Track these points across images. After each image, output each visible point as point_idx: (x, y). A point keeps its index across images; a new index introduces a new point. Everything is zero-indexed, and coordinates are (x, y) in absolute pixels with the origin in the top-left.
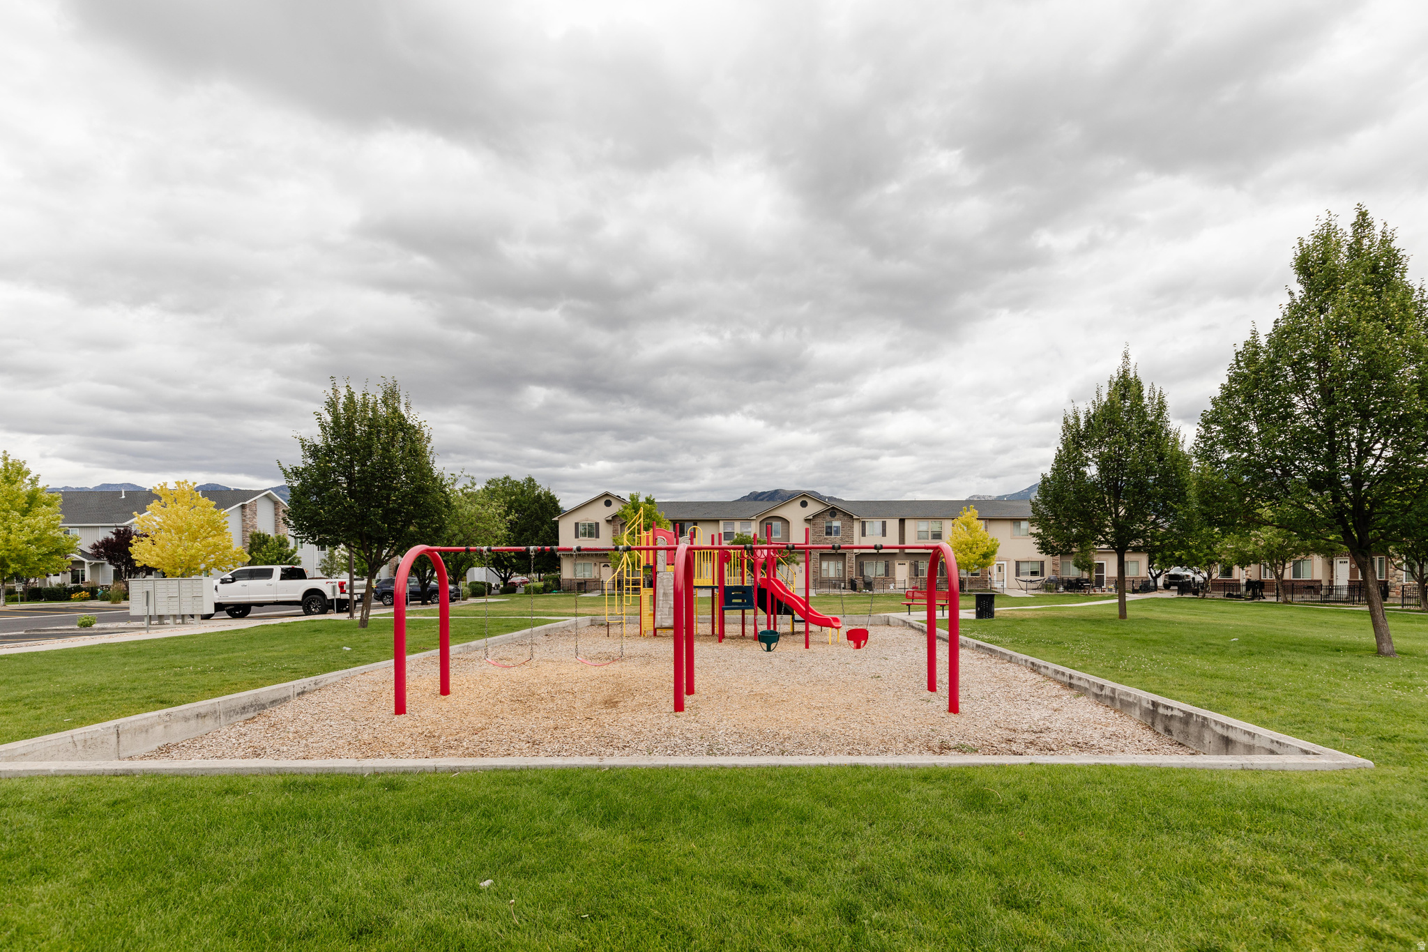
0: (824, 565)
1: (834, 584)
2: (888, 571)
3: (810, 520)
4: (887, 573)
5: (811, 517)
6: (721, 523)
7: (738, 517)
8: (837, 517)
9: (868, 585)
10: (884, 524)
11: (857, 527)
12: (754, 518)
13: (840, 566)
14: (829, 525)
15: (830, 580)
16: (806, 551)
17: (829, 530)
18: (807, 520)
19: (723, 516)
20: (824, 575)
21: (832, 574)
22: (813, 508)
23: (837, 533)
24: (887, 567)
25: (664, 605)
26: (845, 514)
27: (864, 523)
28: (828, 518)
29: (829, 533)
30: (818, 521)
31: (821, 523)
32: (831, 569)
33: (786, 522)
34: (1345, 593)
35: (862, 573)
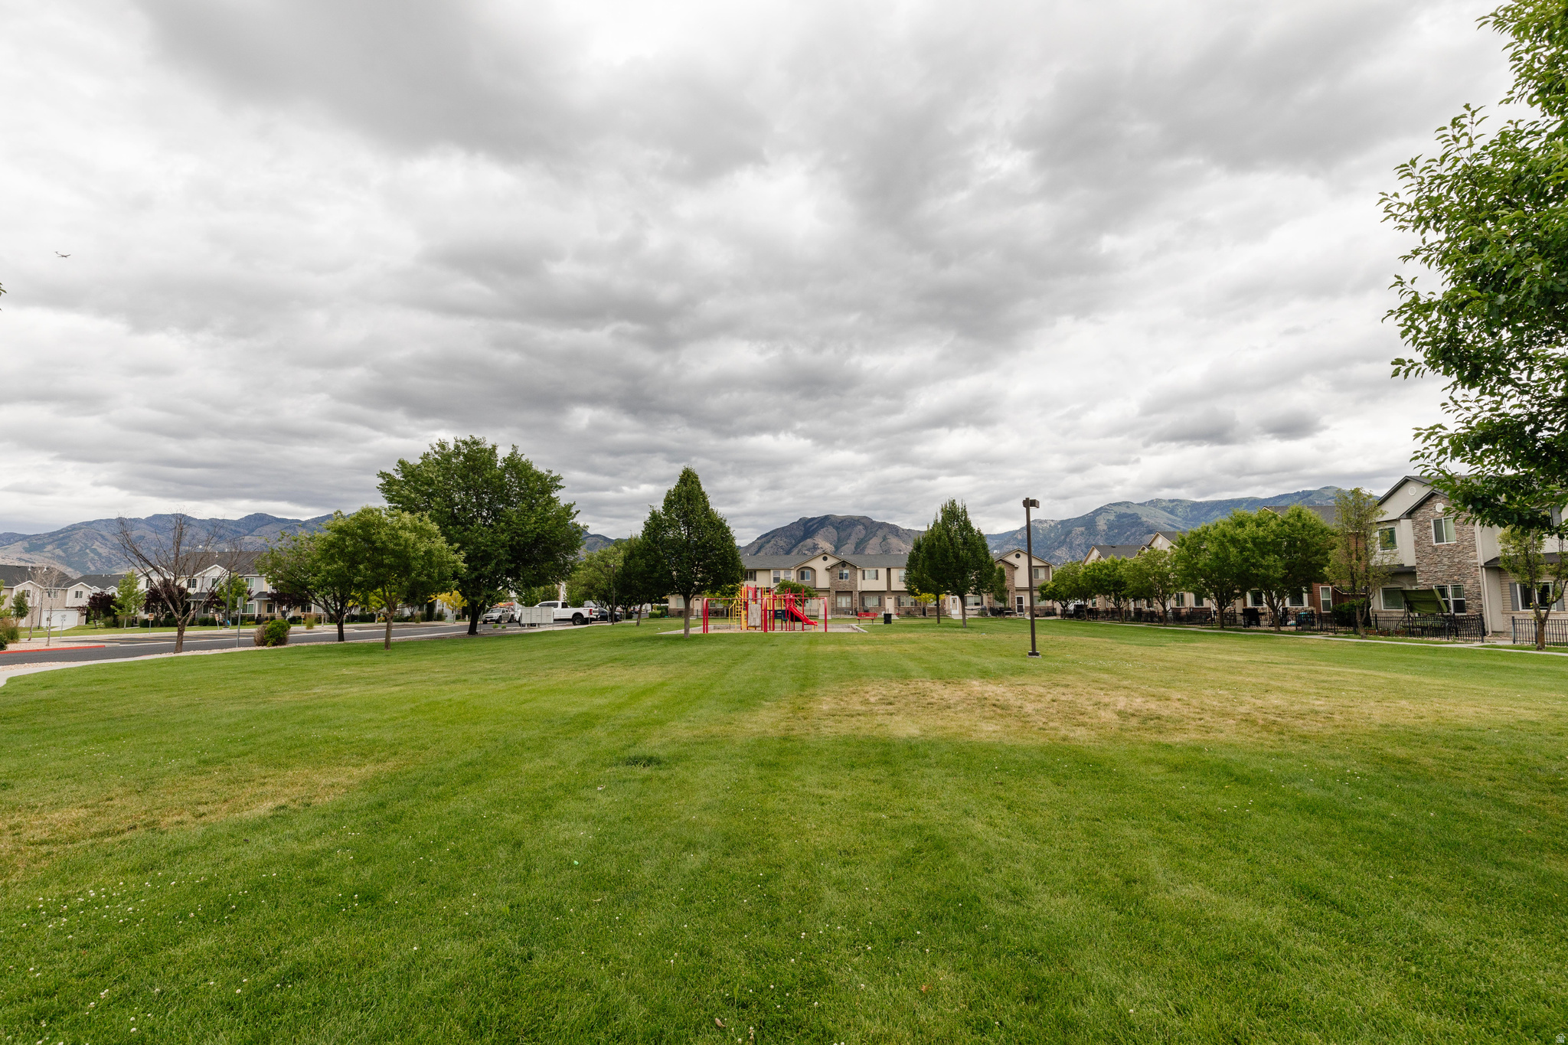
0: (838, 599)
1: (845, 612)
2: (881, 603)
3: (829, 569)
4: (880, 604)
5: (830, 567)
6: (772, 571)
7: (782, 567)
8: (846, 567)
9: (867, 612)
10: (877, 571)
11: (859, 574)
12: (793, 568)
13: (849, 600)
14: (841, 572)
15: (842, 609)
16: (827, 591)
17: (841, 576)
18: (827, 570)
19: (773, 566)
20: (839, 606)
21: (844, 605)
22: (832, 561)
23: (846, 578)
24: (880, 599)
26: (852, 565)
27: (864, 571)
28: (841, 568)
29: (841, 578)
30: (834, 570)
31: (836, 571)
32: (844, 602)
33: (814, 570)
35: (863, 604)
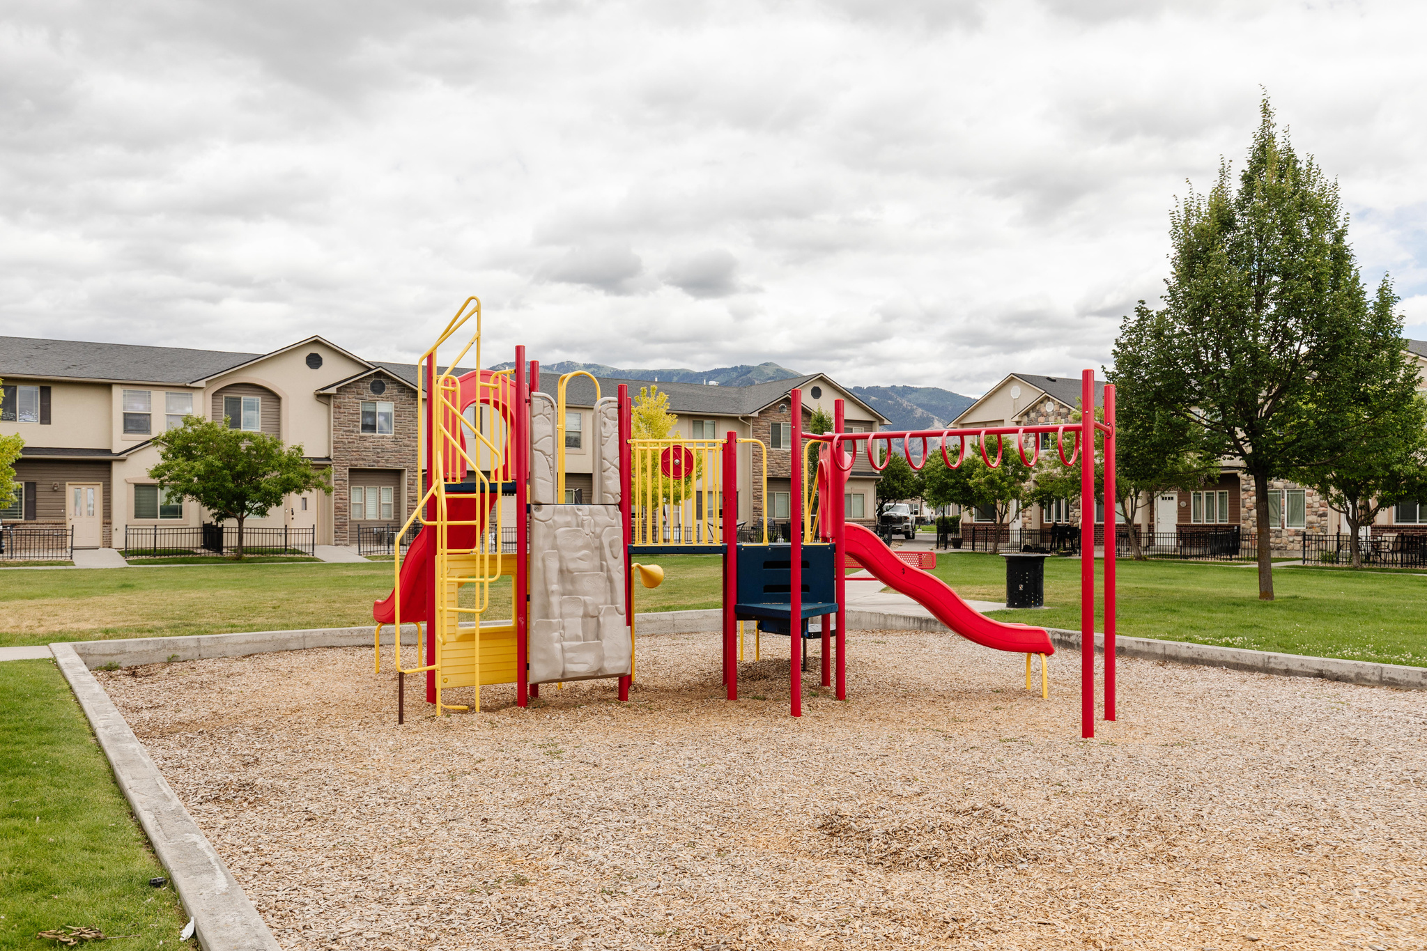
0: (356, 497)
3: (329, 396)
5: (333, 390)
6: (117, 392)
7: (159, 380)
8: (386, 393)
12: (202, 384)
14: (369, 408)
17: (369, 421)
18: (322, 397)
19: (122, 376)
21: (371, 514)
22: (333, 372)
23: (385, 425)
25: (567, 609)
26: (403, 388)
28: (368, 394)
29: (366, 427)
30: (348, 399)
31: (355, 404)
32: (370, 503)
33: (273, 397)
34: (1172, 542)
